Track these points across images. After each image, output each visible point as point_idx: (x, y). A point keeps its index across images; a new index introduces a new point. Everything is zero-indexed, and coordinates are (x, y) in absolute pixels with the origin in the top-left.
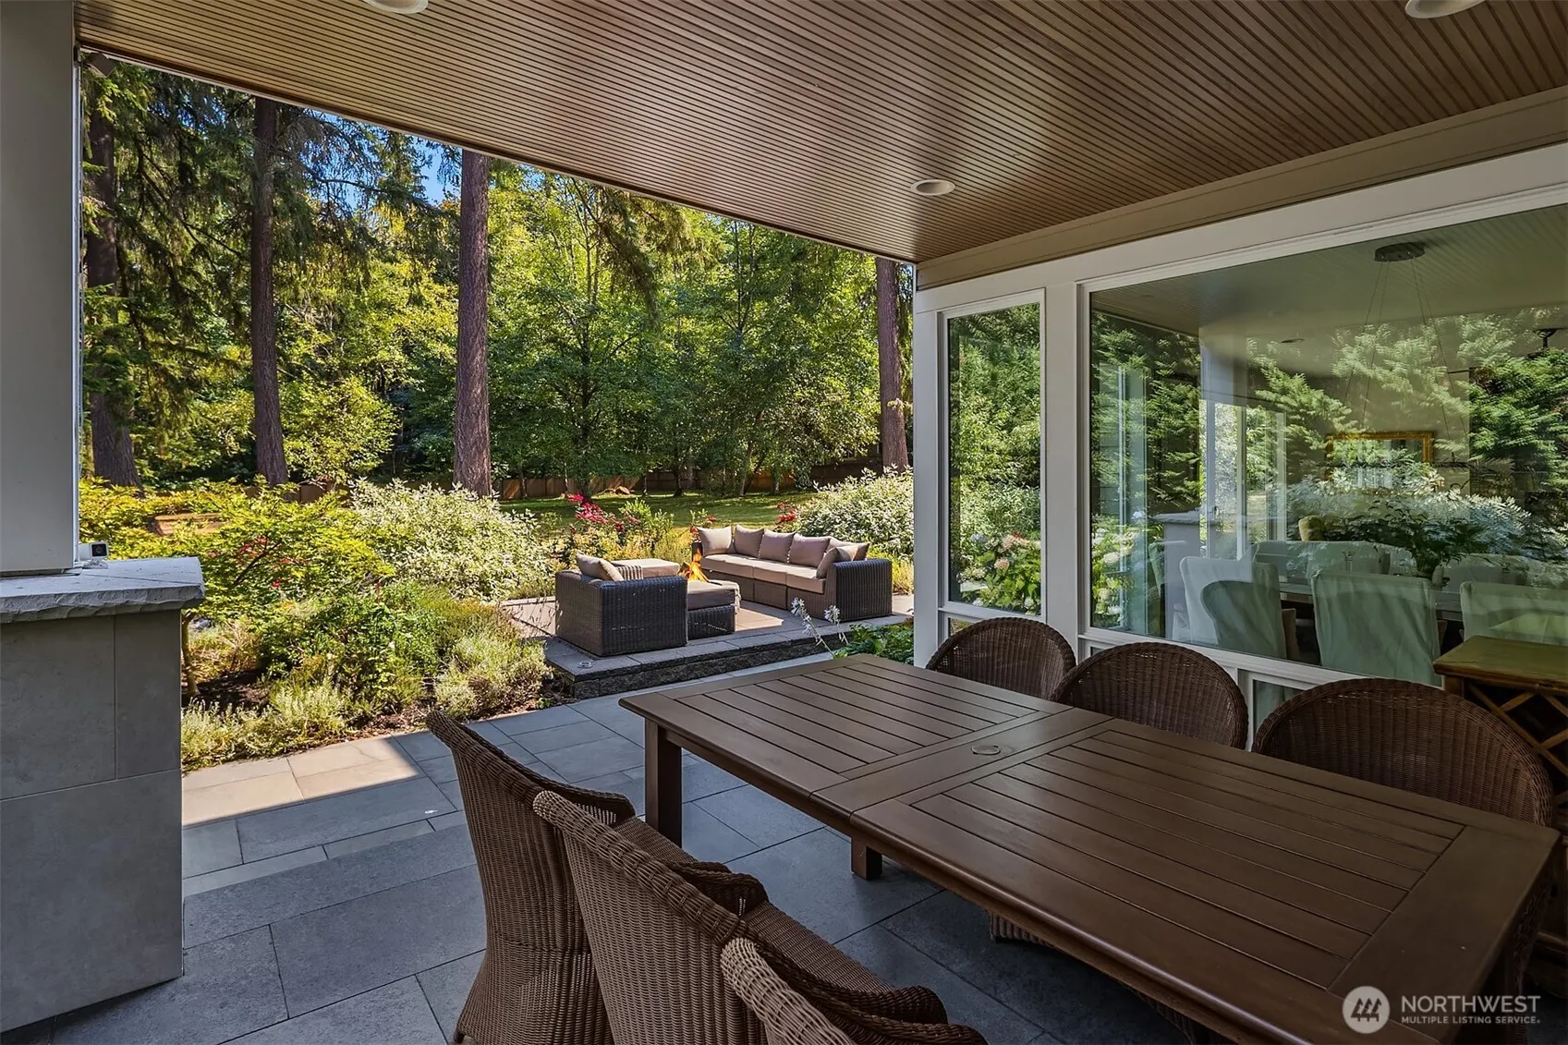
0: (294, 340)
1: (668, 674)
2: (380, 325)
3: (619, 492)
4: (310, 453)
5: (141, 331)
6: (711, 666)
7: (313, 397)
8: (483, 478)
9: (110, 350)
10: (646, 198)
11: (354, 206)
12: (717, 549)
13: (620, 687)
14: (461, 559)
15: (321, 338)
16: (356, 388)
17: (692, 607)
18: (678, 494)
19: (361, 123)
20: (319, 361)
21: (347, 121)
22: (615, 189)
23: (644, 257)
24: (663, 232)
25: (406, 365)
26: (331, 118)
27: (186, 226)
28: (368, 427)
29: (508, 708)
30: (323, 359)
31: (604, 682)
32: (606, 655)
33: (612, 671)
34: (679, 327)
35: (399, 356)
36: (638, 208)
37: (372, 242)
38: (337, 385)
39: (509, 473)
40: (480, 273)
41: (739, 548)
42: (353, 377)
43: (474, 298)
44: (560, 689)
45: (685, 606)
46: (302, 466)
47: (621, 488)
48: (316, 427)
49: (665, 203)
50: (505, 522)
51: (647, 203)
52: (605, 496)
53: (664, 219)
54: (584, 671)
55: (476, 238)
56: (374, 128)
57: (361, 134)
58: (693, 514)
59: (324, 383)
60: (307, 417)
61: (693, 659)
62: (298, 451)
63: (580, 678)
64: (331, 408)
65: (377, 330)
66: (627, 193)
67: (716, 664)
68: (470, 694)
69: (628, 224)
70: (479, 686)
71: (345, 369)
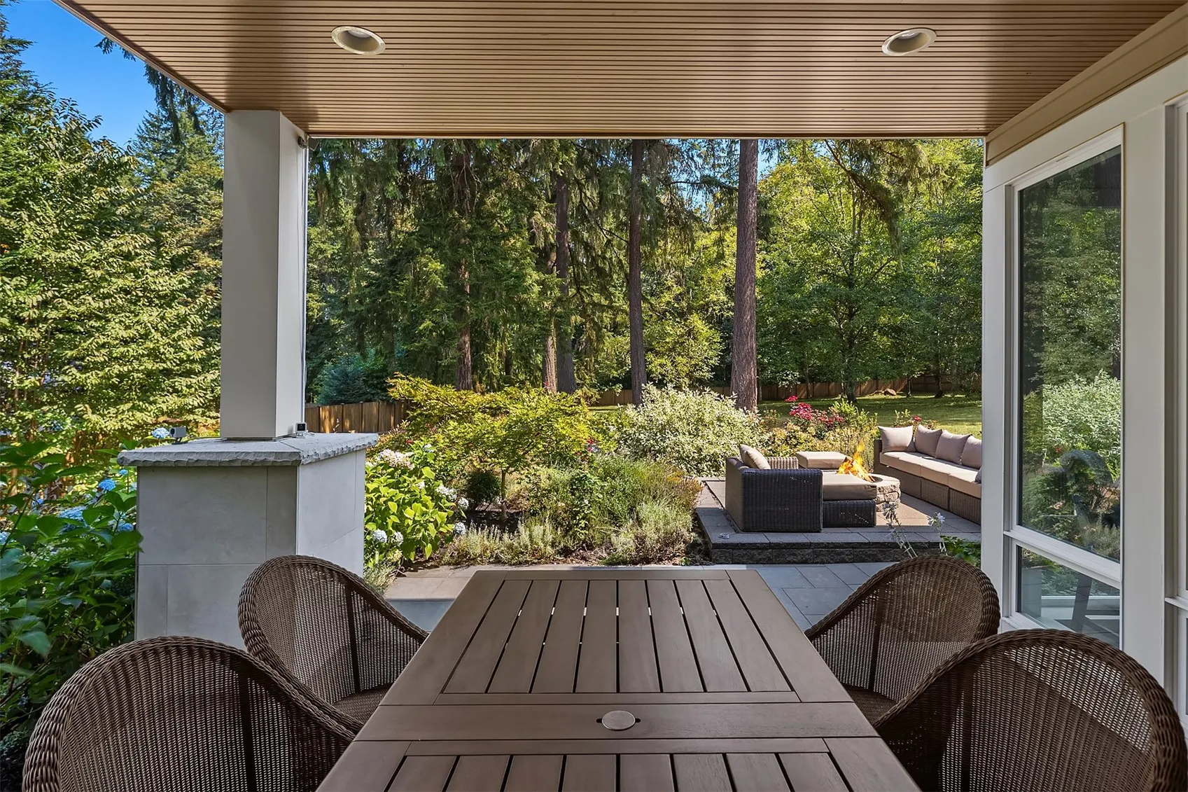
0: (662, 293)
1: (794, 555)
2: (713, 276)
3: (886, 393)
4: (669, 366)
5: (582, 298)
6: (838, 554)
7: (673, 330)
8: (750, 383)
9: (559, 310)
10: (887, 140)
11: (685, 198)
12: (896, 447)
13: (751, 559)
14: (699, 442)
15: (677, 290)
16: (696, 321)
17: (827, 497)
18: (939, 395)
19: (691, 139)
20: (676, 305)
21: (683, 140)
22: (859, 139)
23: (887, 192)
24: (904, 166)
25: (728, 303)
26: (675, 141)
27: (601, 230)
28: (705, 348)
29: (660, 560)
30: (678, 304)
31: (736, 552)
32: (747, 530)
33: (743, 545)
34: (941, 247)
35: (723, 298)
36: (880, 149)
37: (696, 219)
38: (685, 320)
39: (799, 379)
40: (750, 229)
41: (919, 447)
42: (695, 314)
43: (746, 248)
44: (702, 551)
45: (820, 497)
46: (664, 375)
47: (889, 390)
48: (673, 349)
49: (903, 140)
50: (739, 416)
51: (887, 145)
52: (876, 397)
53: (903, 154)
54: (721, 541)
55: (748, 203)
56: (699, 141)
57: (693, 147)
58: (898, 414)
59: (678, 320)
60: (668, 343)
61: (818, 545)
62: (662, 365)
63: (717, 546)
64: (682, 336)
65: (710, 281)
66: (869, 140)
67: (842, 553)
68: (632, 545)
69: (873, 166)
70: (641, 540)
71: (690, 309)
